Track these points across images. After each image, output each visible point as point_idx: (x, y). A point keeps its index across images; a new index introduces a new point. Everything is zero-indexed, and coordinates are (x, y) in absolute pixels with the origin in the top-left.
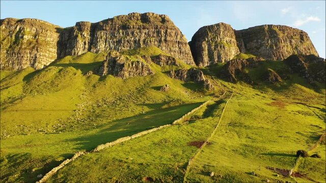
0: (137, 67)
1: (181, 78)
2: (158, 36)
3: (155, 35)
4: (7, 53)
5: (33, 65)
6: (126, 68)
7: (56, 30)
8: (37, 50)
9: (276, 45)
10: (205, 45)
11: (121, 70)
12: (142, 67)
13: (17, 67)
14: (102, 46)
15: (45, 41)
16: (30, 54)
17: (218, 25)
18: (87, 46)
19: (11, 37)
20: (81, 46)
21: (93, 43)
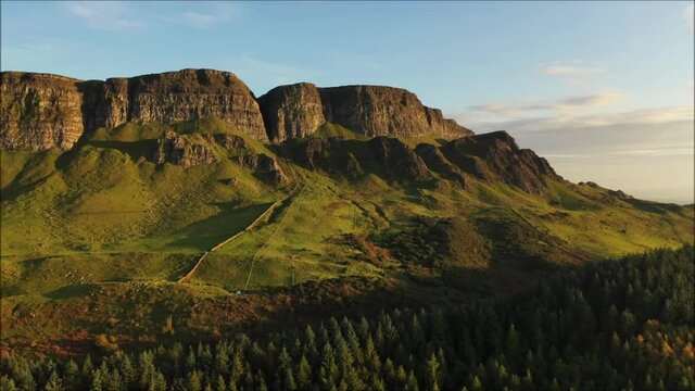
0: (199, 153)
1: (251, 166)
2: (221, 103)
3: (217, 102)
4: (19, 126)
5: (59, 144)
6: (186, 154)
7: (76, 88)
8: (62, 124)
9: (369, 116)
10: (281, 114)
11: (181, 156)
12: (206, 153)
13: (37, 147)
14: (146, 115)
15: (66, 107)
16: (53, 128)
17: (297, 85)
18: (125, 115)
19: (20, 103)
20: (117, 117)
21: (133, 111)
